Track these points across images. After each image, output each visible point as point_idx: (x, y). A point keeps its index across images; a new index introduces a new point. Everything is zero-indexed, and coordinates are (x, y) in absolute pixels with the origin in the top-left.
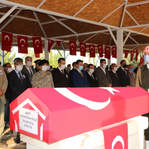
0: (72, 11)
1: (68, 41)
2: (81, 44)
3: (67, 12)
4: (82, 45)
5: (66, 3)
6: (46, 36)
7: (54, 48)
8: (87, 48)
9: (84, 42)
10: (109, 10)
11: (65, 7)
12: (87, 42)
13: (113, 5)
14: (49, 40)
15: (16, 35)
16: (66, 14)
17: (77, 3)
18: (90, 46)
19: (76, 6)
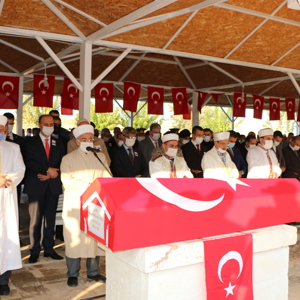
0: (220, 51)
1: (232, 94)
2: (255, 97)
3: (212, 52)
4: (258, 100)
5: (208, 40)
6: (194, 86)
7: (210, 104)
8: (265, 104)
9: (260, 95)
10: (286, 46)
11: (208, 45)
12: (266, 94)
13: (290, 38)
14: (199, 92)
15: (146, 85)
16: (212, 56)
17: (227, 38)
18: (271, 101)
19: (226, 43)
